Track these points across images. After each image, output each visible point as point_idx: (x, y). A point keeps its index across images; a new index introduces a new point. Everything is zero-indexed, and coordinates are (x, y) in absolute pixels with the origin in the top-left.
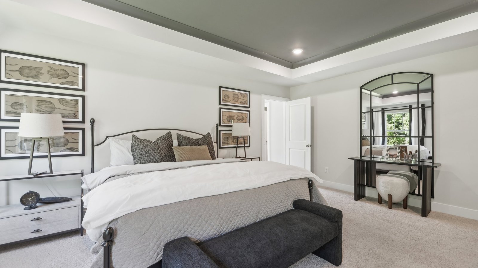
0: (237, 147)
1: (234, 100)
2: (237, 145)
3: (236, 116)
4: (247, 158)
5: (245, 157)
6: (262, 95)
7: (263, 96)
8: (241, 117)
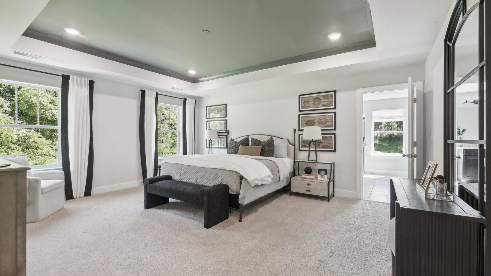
0: (309, 151)
1: (315, 104)
2: (310, 148)
3: (317, 120)
4: (318, 162)
5: (316, 160)
6: (357, 89)
7: (359, 91)
8: (323, 121)
